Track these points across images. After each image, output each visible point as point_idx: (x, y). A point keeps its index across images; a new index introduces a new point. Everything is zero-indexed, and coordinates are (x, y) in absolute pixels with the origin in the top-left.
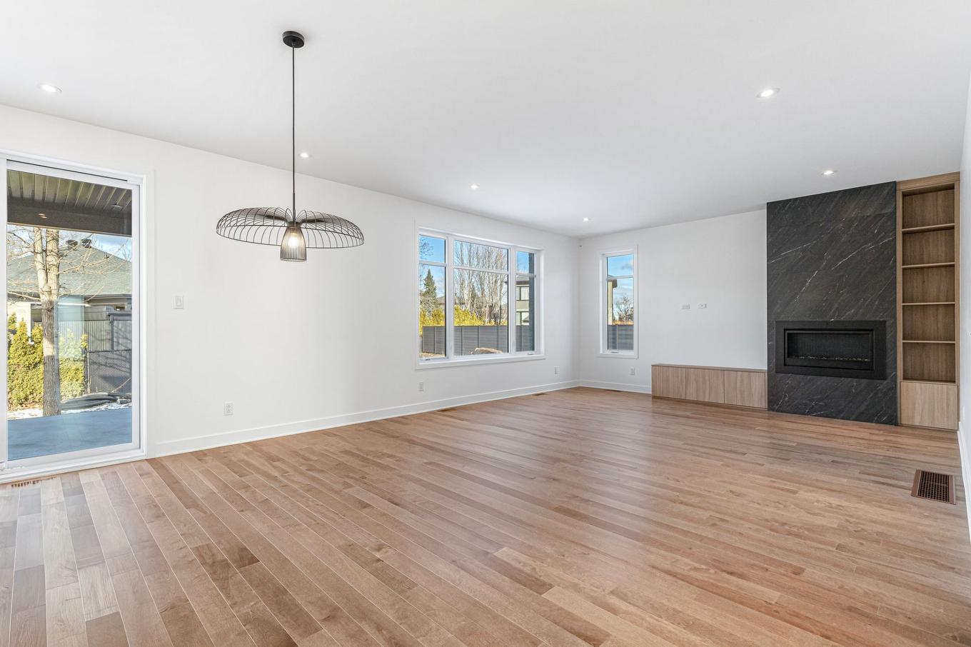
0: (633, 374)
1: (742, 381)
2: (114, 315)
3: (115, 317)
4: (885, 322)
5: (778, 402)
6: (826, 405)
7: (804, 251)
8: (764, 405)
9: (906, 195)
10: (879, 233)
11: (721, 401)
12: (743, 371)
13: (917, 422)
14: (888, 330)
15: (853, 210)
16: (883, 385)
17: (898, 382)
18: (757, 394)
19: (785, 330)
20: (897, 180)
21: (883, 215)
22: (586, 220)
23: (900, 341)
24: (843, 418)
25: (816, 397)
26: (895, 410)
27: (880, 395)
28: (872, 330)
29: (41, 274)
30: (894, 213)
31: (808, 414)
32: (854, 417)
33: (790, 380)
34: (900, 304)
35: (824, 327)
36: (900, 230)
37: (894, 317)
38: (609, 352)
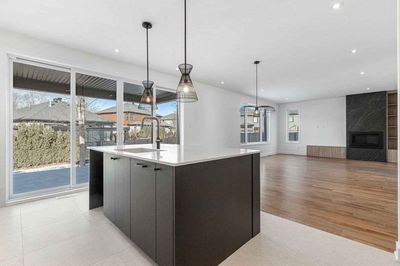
0: (299, 148)
1: (338, 150)
2: (89, 128)
3: (89, 130)
4: (383, 132)
5: (350, 156)
6: (365, 157)
7: (358, 110)
8: (345, 157)
9: (389, 95)
10: (381, 106)
11: (331, 157)
12: (338, 147)
13: (392, 161)
14: (384, 134)
15: (373, 99)
16: (382, 151)
17: (387, 149)
18: (343, 154)
19: (352, 134)
20: (386, 90)
21: (382, 101)
22: (287, 99)
23: (387, 138)
24: (370, 161)
25: (362, 155)
26: (386, 158)
27: (381, 154)
28: (379, 135)
29: (79, 114)
30: (386, 100)
31: (359, 160)
32: (374, 160)
33: (353, 150)
34: (387, 127)
35: (364, 134)
36: (387, 105)
37: (386, 130)
38: (289, 142)
